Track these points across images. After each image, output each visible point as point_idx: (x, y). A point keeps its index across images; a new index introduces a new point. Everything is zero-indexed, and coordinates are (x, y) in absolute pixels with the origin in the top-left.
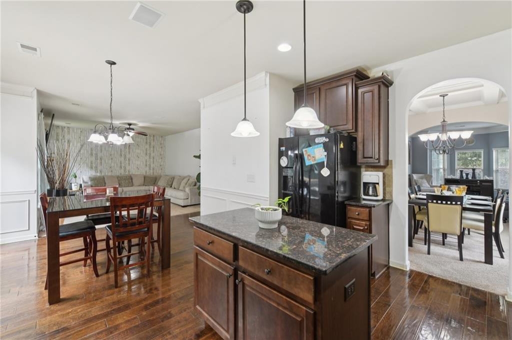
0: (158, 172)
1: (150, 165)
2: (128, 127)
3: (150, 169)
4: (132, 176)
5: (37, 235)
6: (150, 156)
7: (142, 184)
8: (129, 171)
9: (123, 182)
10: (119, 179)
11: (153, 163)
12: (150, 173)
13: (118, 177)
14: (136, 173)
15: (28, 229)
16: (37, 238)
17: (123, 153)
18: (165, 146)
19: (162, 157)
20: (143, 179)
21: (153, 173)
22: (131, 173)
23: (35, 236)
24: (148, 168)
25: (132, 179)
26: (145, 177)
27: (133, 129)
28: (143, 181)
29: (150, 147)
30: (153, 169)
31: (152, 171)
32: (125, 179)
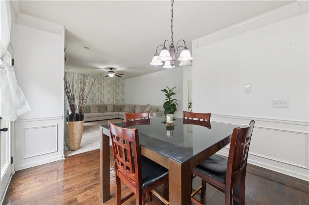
0: (121, 103)
1: (116, 98)
2: (110, 70)
3: (116, 101)
4: (106, 105)
5: (63, 155)
6: (116, 92)
7: (113, 111)
8: (103, 102)
9: (101, 109)
10: (99, 107)
11: (118, 97)
12: (116, 103)
13: (98, 106)
14: (108, 104)
15: (57, 151)
16: (64, 158)
17: (100, 90)
18: (125, 86)
19: (123, 93)
20: (113, 107)
21: (118, 103)
22: (104, 103)
23: (63, 157)
24: (115, 100)
25: (106, 107)
26: (114, 106)
27: (114, 72)
28: (113, 108)
29: (116, 86)
30: (118, 101)
31: (117, 102)
32: (102, 107)
